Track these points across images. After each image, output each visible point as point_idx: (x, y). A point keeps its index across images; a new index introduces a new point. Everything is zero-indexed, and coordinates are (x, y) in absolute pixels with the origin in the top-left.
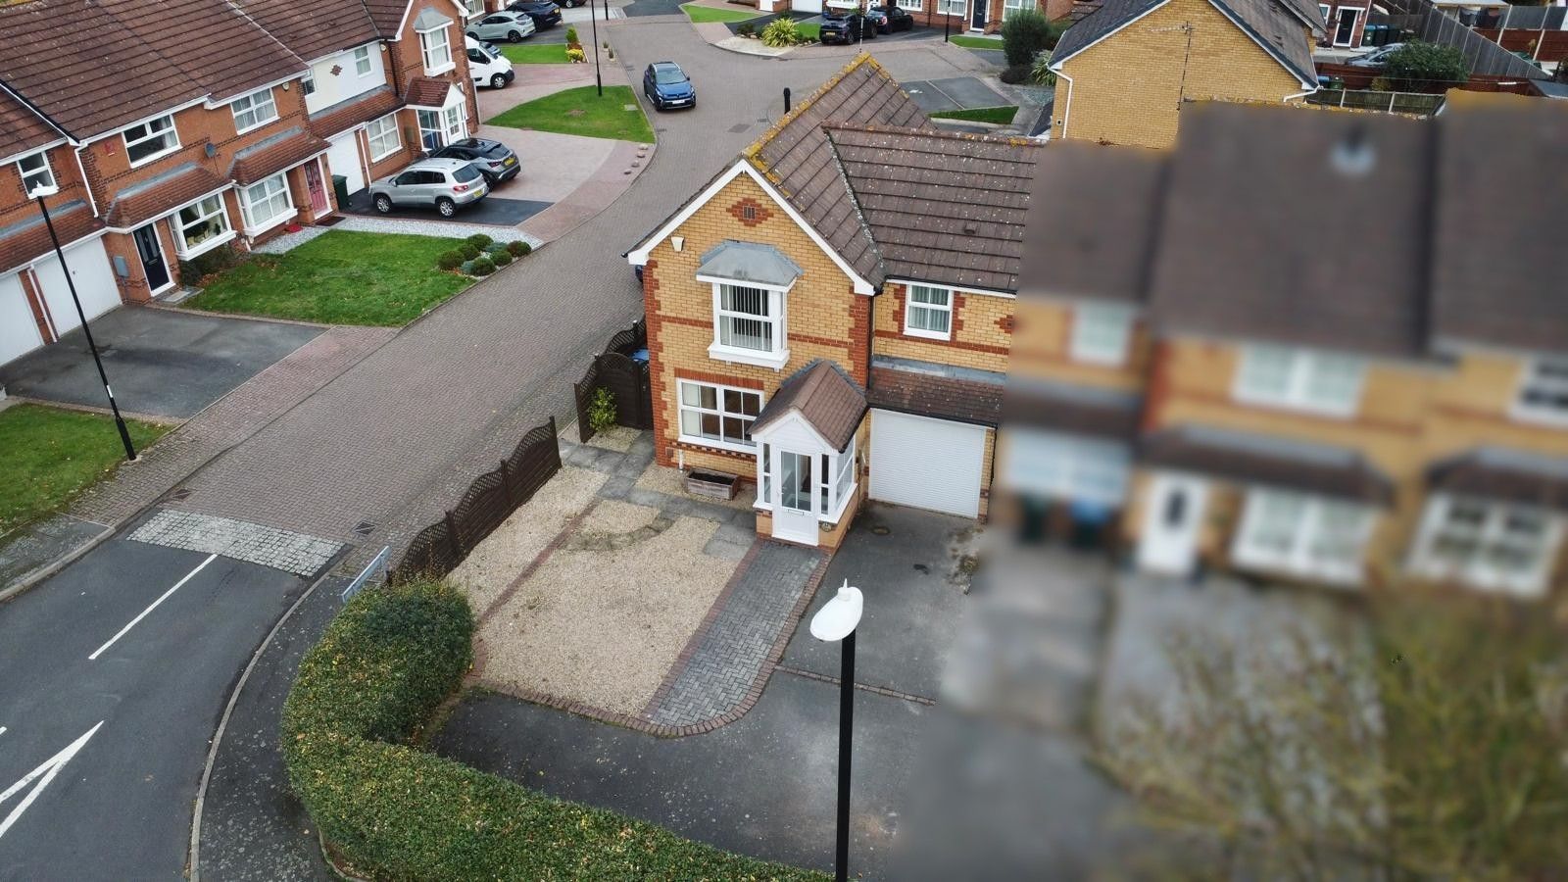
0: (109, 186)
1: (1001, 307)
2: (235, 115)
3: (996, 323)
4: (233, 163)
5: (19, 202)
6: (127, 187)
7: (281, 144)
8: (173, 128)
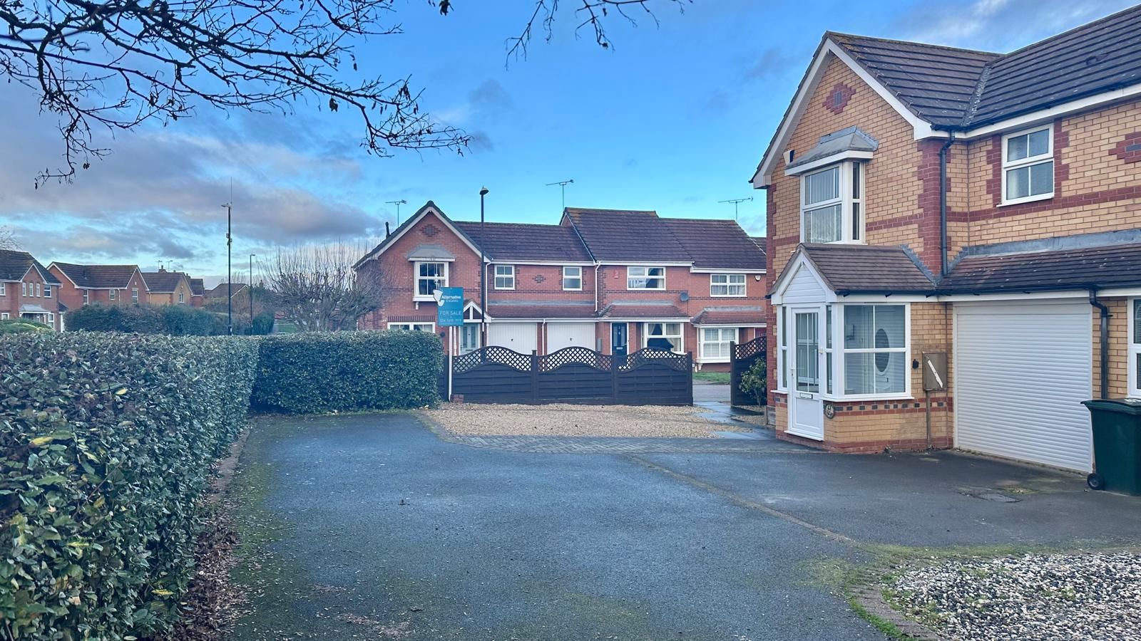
0: (609, 295)
1: (1116, 128)
2: (712, 284)
3: (1111, 153)
4: (701, 312)
5: (556, 290)
6: (620, 299)
7: (742, 313)
8: (664, 277)
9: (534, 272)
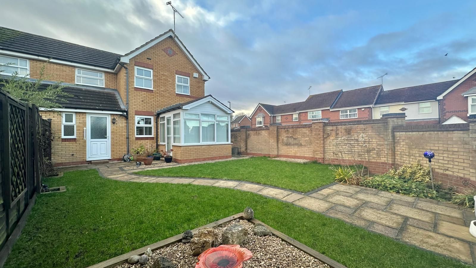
0: (302, 121)
2: (340, 114)
9: (285, 117)
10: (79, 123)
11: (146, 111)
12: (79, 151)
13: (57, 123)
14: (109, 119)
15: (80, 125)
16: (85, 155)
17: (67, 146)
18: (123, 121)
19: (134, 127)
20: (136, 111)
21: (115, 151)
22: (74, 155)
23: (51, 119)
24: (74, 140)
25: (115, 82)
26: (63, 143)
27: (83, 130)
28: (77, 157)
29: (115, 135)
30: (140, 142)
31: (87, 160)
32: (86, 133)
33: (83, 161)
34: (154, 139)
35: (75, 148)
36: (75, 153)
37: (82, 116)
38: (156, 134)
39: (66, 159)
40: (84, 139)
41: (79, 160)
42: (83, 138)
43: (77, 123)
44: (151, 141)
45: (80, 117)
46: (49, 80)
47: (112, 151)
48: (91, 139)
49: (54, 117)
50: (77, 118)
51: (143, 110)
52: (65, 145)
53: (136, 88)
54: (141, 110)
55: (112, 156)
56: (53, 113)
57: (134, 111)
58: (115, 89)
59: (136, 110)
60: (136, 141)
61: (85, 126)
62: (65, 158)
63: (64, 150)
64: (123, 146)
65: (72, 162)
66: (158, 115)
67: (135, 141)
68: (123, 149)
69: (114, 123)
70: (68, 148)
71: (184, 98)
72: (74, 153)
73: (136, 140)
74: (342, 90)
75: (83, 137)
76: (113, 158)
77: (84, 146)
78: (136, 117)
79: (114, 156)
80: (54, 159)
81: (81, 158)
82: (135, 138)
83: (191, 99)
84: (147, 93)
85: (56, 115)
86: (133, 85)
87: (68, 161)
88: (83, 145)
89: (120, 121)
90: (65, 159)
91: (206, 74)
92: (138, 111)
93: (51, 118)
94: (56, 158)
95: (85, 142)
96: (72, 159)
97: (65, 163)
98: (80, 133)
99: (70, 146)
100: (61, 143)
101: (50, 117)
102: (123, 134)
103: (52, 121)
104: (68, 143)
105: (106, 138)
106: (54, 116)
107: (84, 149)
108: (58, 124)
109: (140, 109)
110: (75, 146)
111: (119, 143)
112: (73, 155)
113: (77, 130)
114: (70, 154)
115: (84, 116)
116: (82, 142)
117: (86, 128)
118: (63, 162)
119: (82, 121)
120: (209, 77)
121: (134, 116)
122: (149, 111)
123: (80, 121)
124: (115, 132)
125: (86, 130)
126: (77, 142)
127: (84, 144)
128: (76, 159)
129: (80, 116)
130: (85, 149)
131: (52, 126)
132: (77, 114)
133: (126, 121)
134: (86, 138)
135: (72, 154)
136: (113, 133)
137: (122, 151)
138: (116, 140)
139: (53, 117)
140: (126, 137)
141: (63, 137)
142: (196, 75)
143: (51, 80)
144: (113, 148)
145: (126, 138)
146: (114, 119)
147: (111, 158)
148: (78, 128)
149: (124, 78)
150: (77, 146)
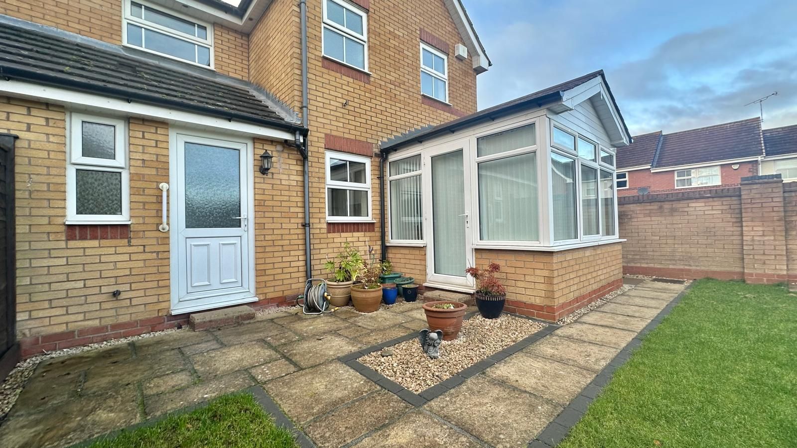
10: (139, 163)
11: (353, 137)
12: (141, 278)
13: (45, 154)
14: (248, 156)
15: (147, 171)
16: (164, 291)
17: (89, 259)
18: (292, 167)
19: (322, 190)
20: (326, 135)
21: (268, 272)
22: (123, 296)
23: (16, 138)
24: (122, 230)
25: (243, 58)
26: (72, 244)
27: (156, 192)
28: (134, 302)
29: (267, 215)
30: (339, 240)
31: (174, 313)
32: (168, 203)
33: (159, 317)
34: (376, 229)
35: (125, 265)
36: (127, 287)
37: (154, 137)
38: (378, 212)
39: (88, 316)
40: (160, 227)
41: (141, 313)
42: (158, 225)
43: (133, 163)
44: (368, 234)
45: (143, 137)
46: (29, 18)
47: (260, 273)
48: (187, 227)
49: (29, 130)
50: (133, 141)
51: (346, 136)
52: (81, 252)
53: (326, 62)
54: (341, 135)
55: (260, 291)
56: (24, 111)
57: (323, 135)
58: (244, 79)
59: (328, 132)
60: (330, 235)
61: (166, 178)
62: (85, 308)
63: (75, 277)
64: (292, 253)
65: (114, 327)
66: (384, 153)
67: (325, 236)
68: (293, 264)
69: (264, 171)
70: (94, 267)
71: (439, 111)
72: (120, 288)
73: (329, 232)
74: (661, 132)
75: (156, 221)
76: (262, 297)
77: (163, 256)
78: (329, 155)
79: (266, 290)
80: (30, 319)
81: (149, 308)
82: (325, 226)
83: (452, 116)
84: (355, 81)
85: (38, 118)
86: (317, 48)
87: (96, 323)
88: (158, 253)
89: (283, 166)
90: (81, 317)
91: (484, 52)
92: (333, 136)
93: (13, 133)
94: (41, 314)
95: (165, 241)
96: (113, 312)
97: (82, 332)
98: (144, 203)
99: (103, 259)
100: (63, 244)
101: (9, 125)
102: (292, 210)
103: (18, 144)
104: (95, 243)
105: (238, 224)
106: (29, 125)
107: (161, 269)
108: (48, 163)
109: (338, 129)
110: (126, 257)
111: (280, 243)
112: (116, 294)
113: (134, 191)
114: (104, 290)
115: (160, 138)
116: (154, 242)
117: (168, 183)
118: (71, 327)
119: (154, 158)
120: (490, 62)
121: (321, 150)
122: (362, 139)
123: (146, 157)
124: (267, 203)
125: (168, 190)
126: (133, 242)
127: (161, 248)
128: (131, 310)
129: (147, 135)
130: (165, 269)
131: (18, 169)
132: (132, 126)
133: (299, 168)
134: (168, 224)
135: (114, 289)
136: (261, 209)
137: (291, 270)
138: (270, 232)
139: (24, 127)
140: (301, 221)
141: (73, 217)
142: (462, 51)
143: (34, 19)
144: (262, 261)
145: (300, 226)
146: (266, 157)
147: (256, 299)
148: (139, 184)
149: (294, 18)
150: (134, 257)
